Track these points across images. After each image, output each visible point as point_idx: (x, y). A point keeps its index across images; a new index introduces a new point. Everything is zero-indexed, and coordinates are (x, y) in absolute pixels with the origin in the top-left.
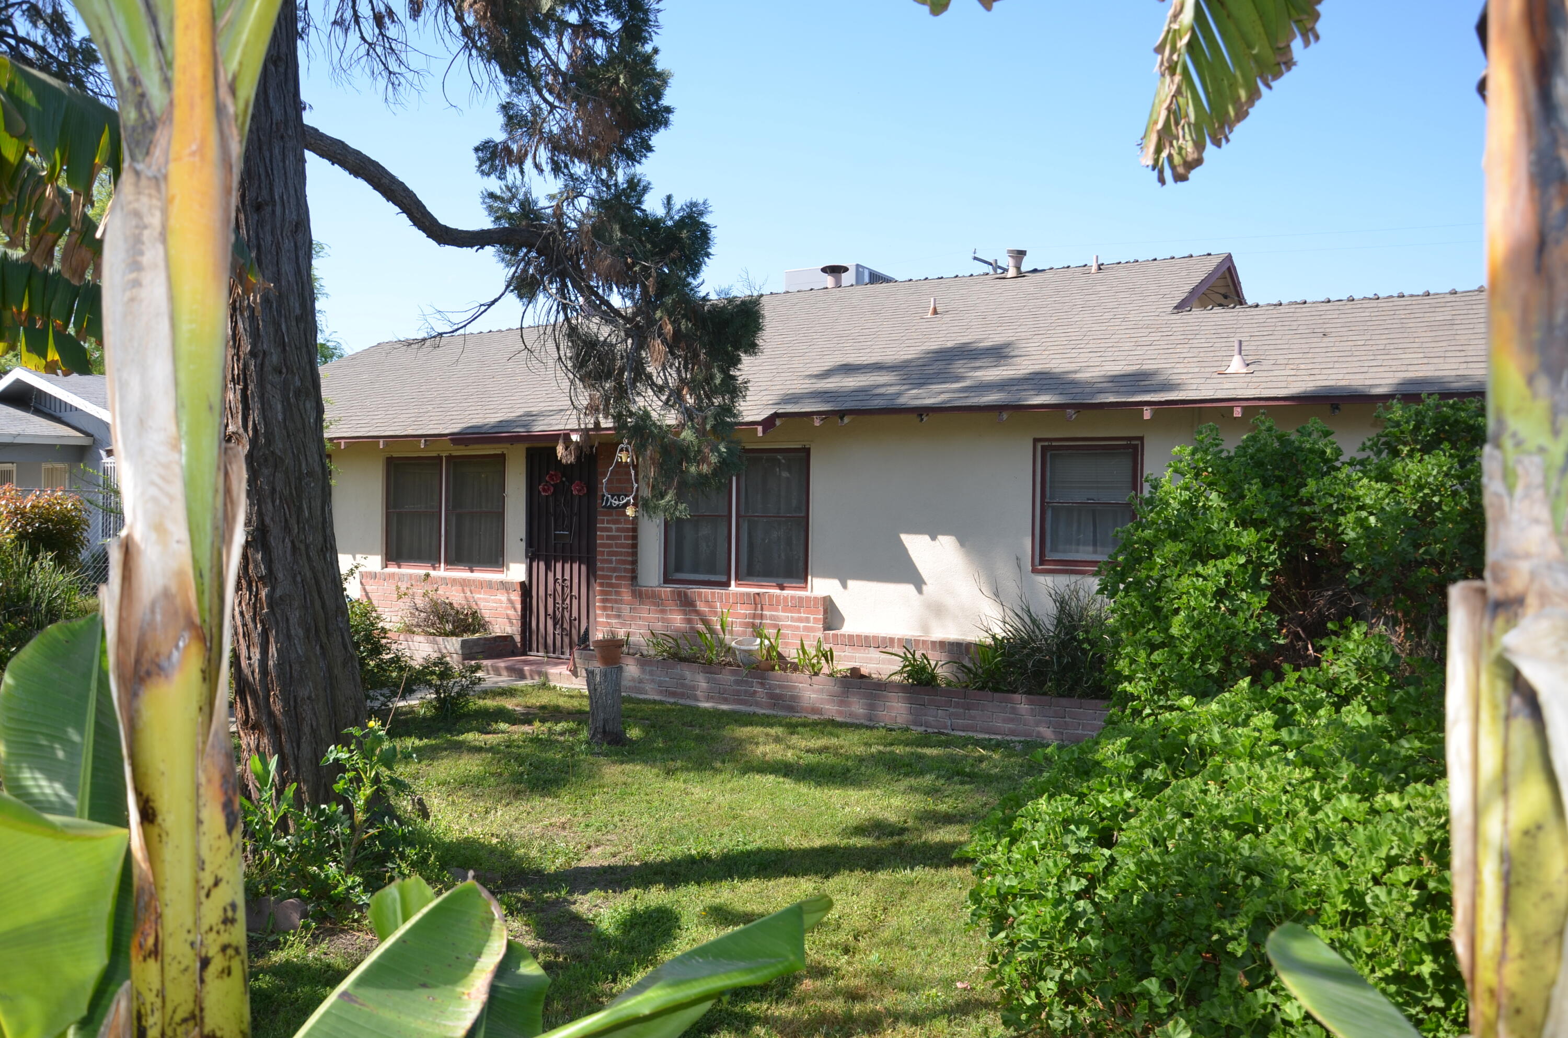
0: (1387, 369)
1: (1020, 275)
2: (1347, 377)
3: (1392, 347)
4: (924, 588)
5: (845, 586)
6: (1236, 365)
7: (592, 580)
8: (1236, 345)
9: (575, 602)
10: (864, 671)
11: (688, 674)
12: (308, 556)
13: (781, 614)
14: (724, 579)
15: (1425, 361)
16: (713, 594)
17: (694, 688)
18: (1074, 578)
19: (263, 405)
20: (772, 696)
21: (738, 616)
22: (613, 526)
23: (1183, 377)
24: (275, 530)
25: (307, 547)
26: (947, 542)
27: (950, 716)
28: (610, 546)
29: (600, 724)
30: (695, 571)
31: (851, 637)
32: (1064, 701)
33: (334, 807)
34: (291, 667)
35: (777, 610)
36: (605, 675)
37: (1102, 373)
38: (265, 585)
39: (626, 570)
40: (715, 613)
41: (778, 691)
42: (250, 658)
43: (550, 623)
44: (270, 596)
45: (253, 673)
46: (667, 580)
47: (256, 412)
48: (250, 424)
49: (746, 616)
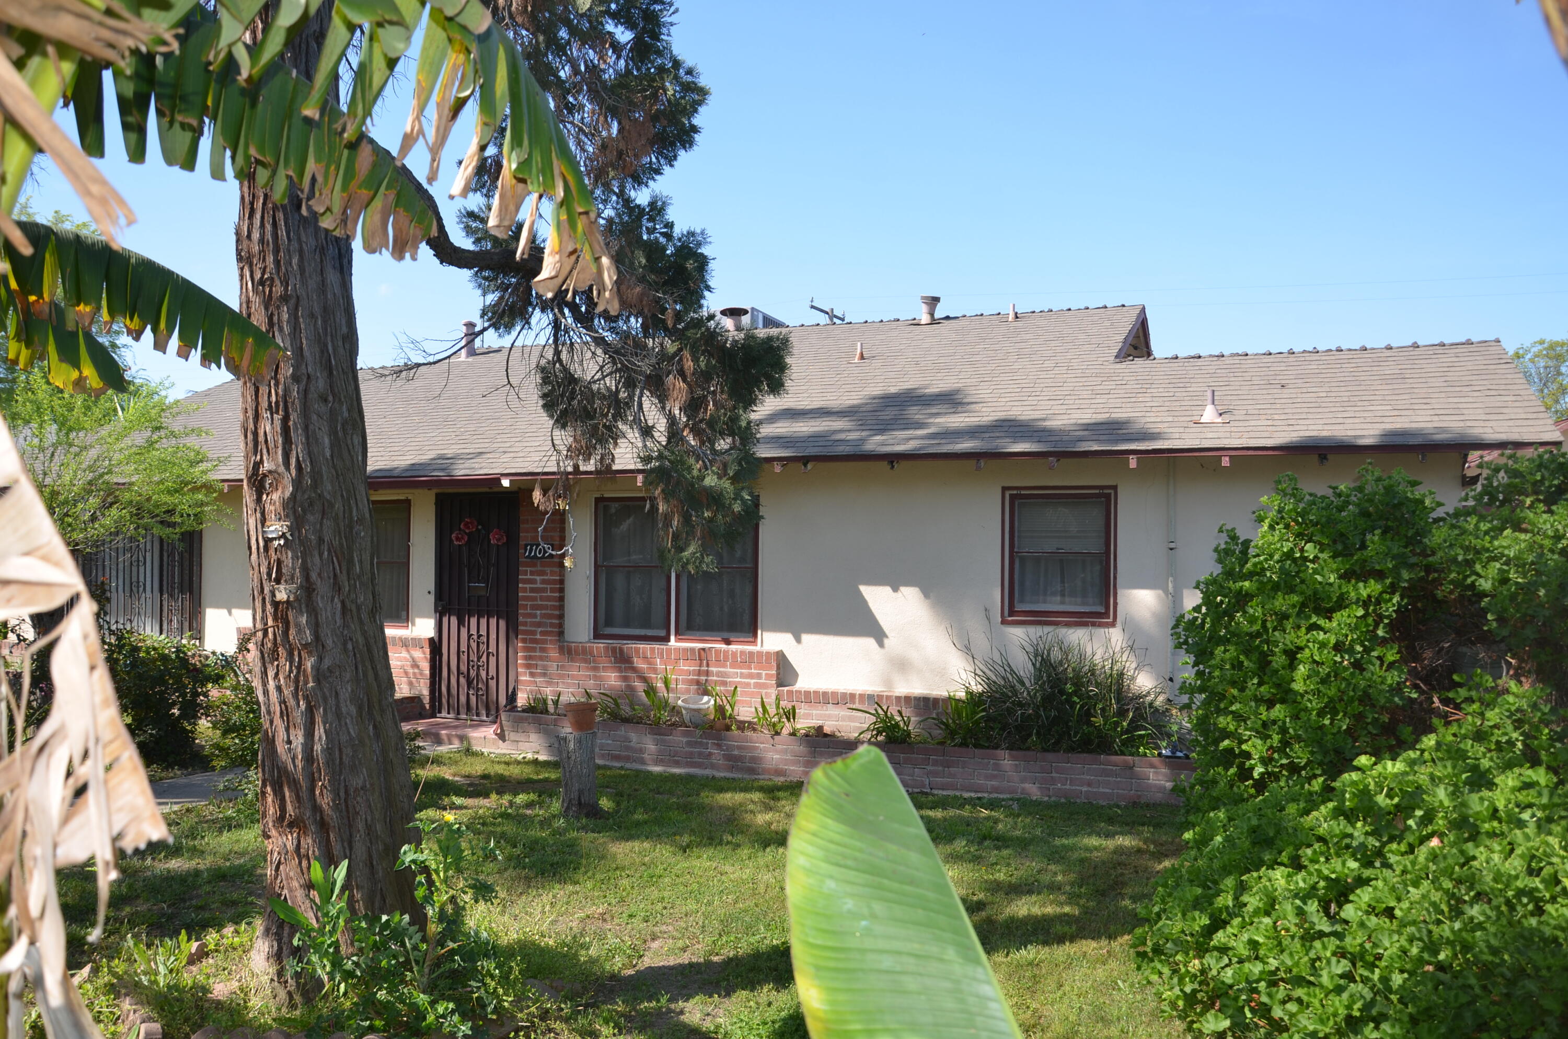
0: (1362, 420)
1: (934, 321)
2: (1326, 427)
3: (1356, 399)
4: (886, 641)
5: (798, 640)
6: (1209, 414)
7: (511, 635)
8: (1209, 394)
9: (493, 660)
10: (827, 730)
11: (633, 736)
12: (360, 619)
13: (729, 670)
14: (662, 633)
15: (1396, 413)
16: (652, 650)
17: (641, 751)
18: (1047, 629)
19: (307, 438)
20: (728, 757)
21: (682, 672)
22: (538, 578)
23: (1159, 425)
24: (323, 588)
25: (358, 608)
26: (910, 595)
27: (929, 774)
28: (535, 599)
29: (574, 795)
30: (627, 625)
31: (807, 693)
32: (1050, 756)
33: (397, 918)
34: (340, 750)
35: (725, 666)
36: (580, 742)
37: (1072, 421)
38: (310, 653)
39: (552, 625)
40: (655, 671)
41: (736, 752)
42: (289, 742)
43: (463, 680)
44: (317, 668)
45: (294, 759)
46: (597, 635)
47: (300, 447)
48: (293, 461)
49: (689, 673)
